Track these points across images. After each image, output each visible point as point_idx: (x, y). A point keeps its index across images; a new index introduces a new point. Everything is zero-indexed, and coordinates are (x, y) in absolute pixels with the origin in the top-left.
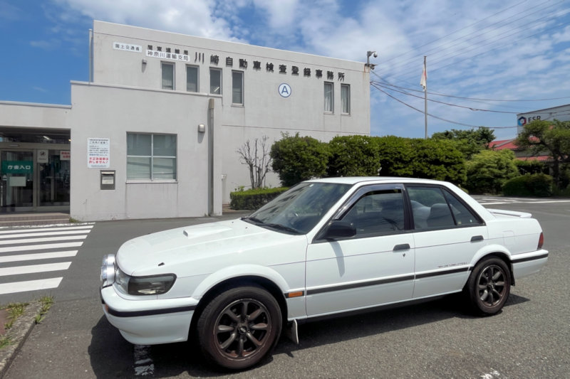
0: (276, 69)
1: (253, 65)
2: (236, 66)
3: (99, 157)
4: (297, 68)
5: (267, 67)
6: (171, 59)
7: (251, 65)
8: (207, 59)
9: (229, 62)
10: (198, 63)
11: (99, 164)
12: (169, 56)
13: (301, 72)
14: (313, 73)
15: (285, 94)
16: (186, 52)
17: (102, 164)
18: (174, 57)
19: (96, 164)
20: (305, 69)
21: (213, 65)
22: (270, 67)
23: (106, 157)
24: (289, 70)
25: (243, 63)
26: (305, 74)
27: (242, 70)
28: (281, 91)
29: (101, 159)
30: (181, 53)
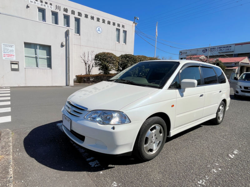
0: (95, 19)
2: (76, 15)
3: (9, 54)
5: (91, 18)
6: (43, 7)
7: (83, 16)
8: (62, 9)
9: (73, 12)
10: (57, 11)
11: (9, 57)
12: (42, 5)
13: (106, 22)
14: (112, 23)
15: (99, 32)
16: (51, 4)
17: (11, 58)
18: (45, 6)
19: (7, 57)
23: (13, 54)
24: (101, 21)
25: (80, 14)
26: (108, 23)
28: (97, 30)
29: (10, 55)
30: (49, 4)
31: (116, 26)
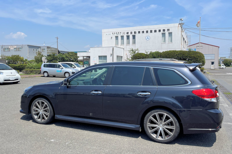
0: (145, 32)
1: (138, 32)
2: (133, 34)
4: (152, 31)
6: (117, 35)
7: (137, 32)
8: (126, 33)
9: (131, 33)
10: (123, 35)
12: (117, 34)
13: (153, 31)
14: (157, 31)
15: (148, 39)
16: (121, 33)
18: (118, 34)
19: (94, 62)
20: (155, 30)
21: (127, 35)
22: (143, 32)
24: (149, 32)
25: (135, 32)
26: (155, 32)
27: (135, 34)
28: (146, 38)
30: (120, 33)
31: (162, 31)
